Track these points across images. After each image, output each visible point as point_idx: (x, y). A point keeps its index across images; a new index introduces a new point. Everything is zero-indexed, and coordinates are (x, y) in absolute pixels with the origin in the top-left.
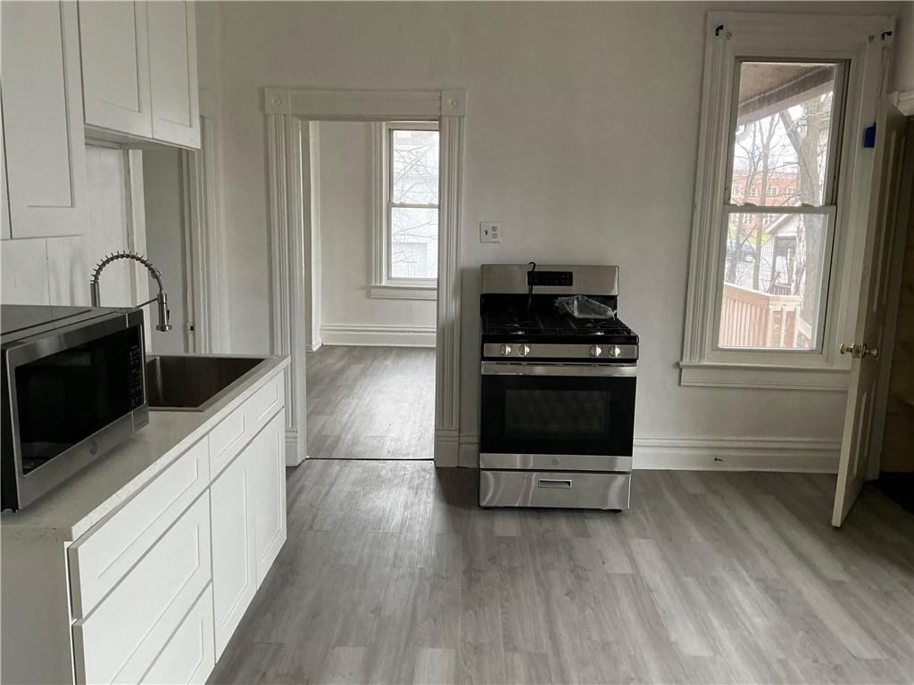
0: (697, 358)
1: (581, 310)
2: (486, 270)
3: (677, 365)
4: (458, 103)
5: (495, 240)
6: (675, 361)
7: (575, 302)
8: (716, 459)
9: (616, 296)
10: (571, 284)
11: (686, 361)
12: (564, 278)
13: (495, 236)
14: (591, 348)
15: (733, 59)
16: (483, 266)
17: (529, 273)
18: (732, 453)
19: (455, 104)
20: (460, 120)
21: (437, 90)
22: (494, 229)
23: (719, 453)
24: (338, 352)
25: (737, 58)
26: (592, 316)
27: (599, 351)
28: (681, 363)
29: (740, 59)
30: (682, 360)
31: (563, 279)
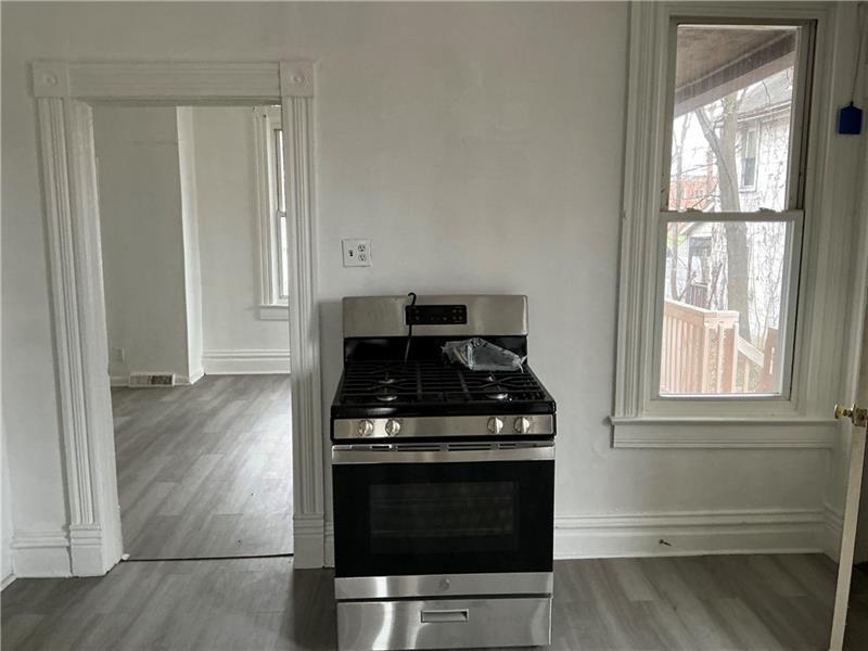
0: (634, 411)
1: (478, 360)
2: (350, 304)
3: (608, 421)
4: (303, 78)
5: (363, 263)
6: (604, 416)
7: (470, 348)
8: (662, 542)
9: (525, 337)
10: (464, 321)
11: (619, 417)
12: (456, 313)
13: (362, 258)
14: (489, 420)
15: (668, 19)
16: (344, 299)
17: (407, 308)
18: (681, 533)
19: (299, 79)
20: (307, 102)
21: (274, 62)
22: (362, 248)
23: (667, 533)
24: (219, 385)
25: (671, 18)
26: (493, 367)
27: (499, 424)
28: (614, 420)
29: (676, 20)
30: (613, 414)
31: (454, 314)
